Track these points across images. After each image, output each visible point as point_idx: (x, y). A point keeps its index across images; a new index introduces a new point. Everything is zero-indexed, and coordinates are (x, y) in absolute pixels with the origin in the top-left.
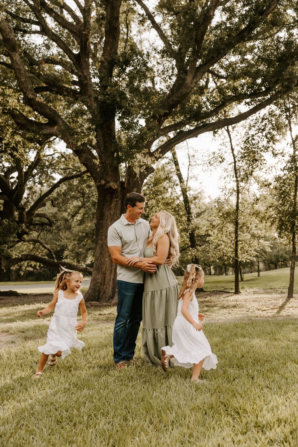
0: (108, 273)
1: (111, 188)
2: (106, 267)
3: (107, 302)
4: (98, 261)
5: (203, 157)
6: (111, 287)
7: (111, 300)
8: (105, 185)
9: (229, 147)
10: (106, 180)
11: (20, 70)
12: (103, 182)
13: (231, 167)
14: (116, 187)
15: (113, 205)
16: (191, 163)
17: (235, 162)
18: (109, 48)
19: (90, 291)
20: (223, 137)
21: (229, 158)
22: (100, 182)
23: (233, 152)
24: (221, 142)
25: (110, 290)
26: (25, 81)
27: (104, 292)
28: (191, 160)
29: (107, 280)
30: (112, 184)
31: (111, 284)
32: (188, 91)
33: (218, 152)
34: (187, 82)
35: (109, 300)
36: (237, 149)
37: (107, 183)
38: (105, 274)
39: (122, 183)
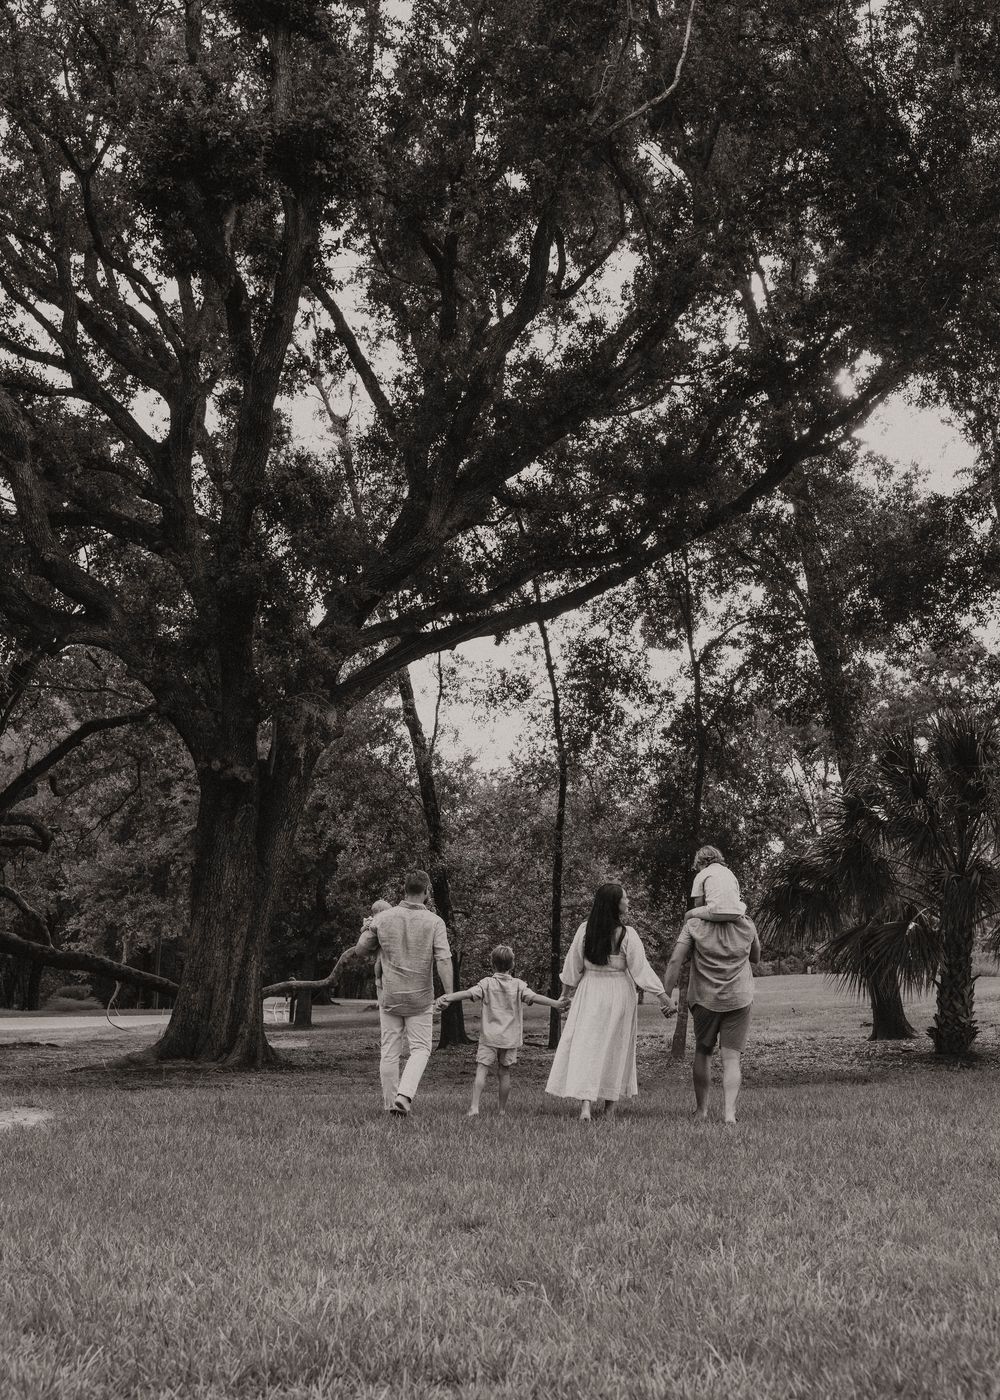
0: (220, 987)
1: (236, 779)
2: (216, 973)
3: (213, 1060)
4: (197, 958)
5: (477, 682)
6: (226, 1023)
7: (225, 1055)
8: (220, 771)
9: (542, 661)
10: (223, 761)
11: (30, 501)
12: (216, 765)
13: (547, 711)
14: (249, 777)
15: (237, 820)
16: (444, 691)
17: (557, 701)
18: (245, 465)
19: (172, 1033)
20: (527, 636)
21: (543, 690)
22: (209, 762)
23: (551, 675)
24: (521, 646)
25: (224, 1031)
26: (41, 524)
27: (209, 1036)
28: (445, 682)
29: (216, 1006)
30: (237, 770)
31: (226, 1017)
32: (432, 546)
33: (515, 672)
34: (429, 526)
35: (220, 1055)
36: (562, 667)
37: (225, 768)
38: (212, 990)
39: (264, 766)
